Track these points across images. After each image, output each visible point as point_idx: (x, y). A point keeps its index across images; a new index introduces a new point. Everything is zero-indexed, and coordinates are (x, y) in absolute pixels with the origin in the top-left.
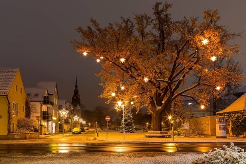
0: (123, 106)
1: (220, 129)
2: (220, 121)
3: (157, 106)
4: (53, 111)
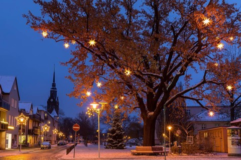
0: (98, 110)
1: (232, 144)
2: (232, 133)
3: (148, 111)
4: (10, 116)
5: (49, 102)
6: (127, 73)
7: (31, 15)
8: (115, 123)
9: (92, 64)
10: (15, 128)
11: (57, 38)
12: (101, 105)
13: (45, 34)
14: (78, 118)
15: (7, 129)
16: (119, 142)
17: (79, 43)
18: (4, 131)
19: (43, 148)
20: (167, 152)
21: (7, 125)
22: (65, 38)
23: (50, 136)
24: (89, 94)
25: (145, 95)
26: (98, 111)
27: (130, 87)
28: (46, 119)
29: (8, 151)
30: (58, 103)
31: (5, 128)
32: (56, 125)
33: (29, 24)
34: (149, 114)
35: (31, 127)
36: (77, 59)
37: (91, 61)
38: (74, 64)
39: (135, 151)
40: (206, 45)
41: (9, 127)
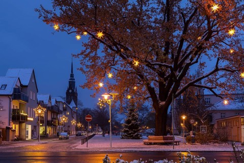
0: (110, 100)
3: (160, 101)
4: (29, 108)
5: (68, 93)
6: (135, 63)
7: (43, 9)
8: (130, 113)
9: (104, 54)
10: (34, 119)
11: (69, 30)
12: (112, 96)
13: (56, 27)
14: (97, 109)
15: (27, 120)
16: (135, 132)
17: (90, 34)
18: (24, 122)
19: (61, 139)
20: (179, 142)
21: (27, 117)
22: (76, 30)
23: (69, 127)
24: (101, 85)
25: (158, 84)
26: (109, 102)
27: (142, 76)
28: (65, 110)
29: (29, 141)
30: (77, 93)
31: (24, 120)
32: (75, 115)
33: (42, 18)
34: (160, 104)
35: (49, 118)
36: (89, 50)
37: (103, 52)
38: (85, 55)
39: (147, 141)
40: (218, 32)
41: (28, 119)
